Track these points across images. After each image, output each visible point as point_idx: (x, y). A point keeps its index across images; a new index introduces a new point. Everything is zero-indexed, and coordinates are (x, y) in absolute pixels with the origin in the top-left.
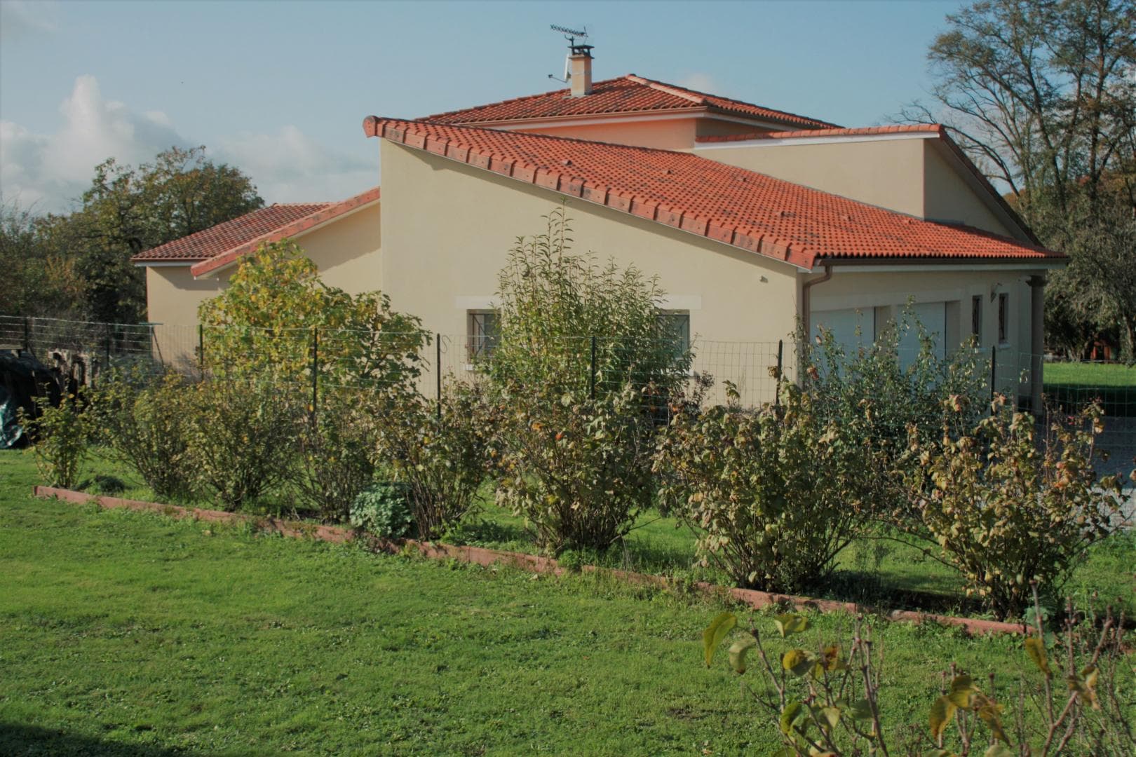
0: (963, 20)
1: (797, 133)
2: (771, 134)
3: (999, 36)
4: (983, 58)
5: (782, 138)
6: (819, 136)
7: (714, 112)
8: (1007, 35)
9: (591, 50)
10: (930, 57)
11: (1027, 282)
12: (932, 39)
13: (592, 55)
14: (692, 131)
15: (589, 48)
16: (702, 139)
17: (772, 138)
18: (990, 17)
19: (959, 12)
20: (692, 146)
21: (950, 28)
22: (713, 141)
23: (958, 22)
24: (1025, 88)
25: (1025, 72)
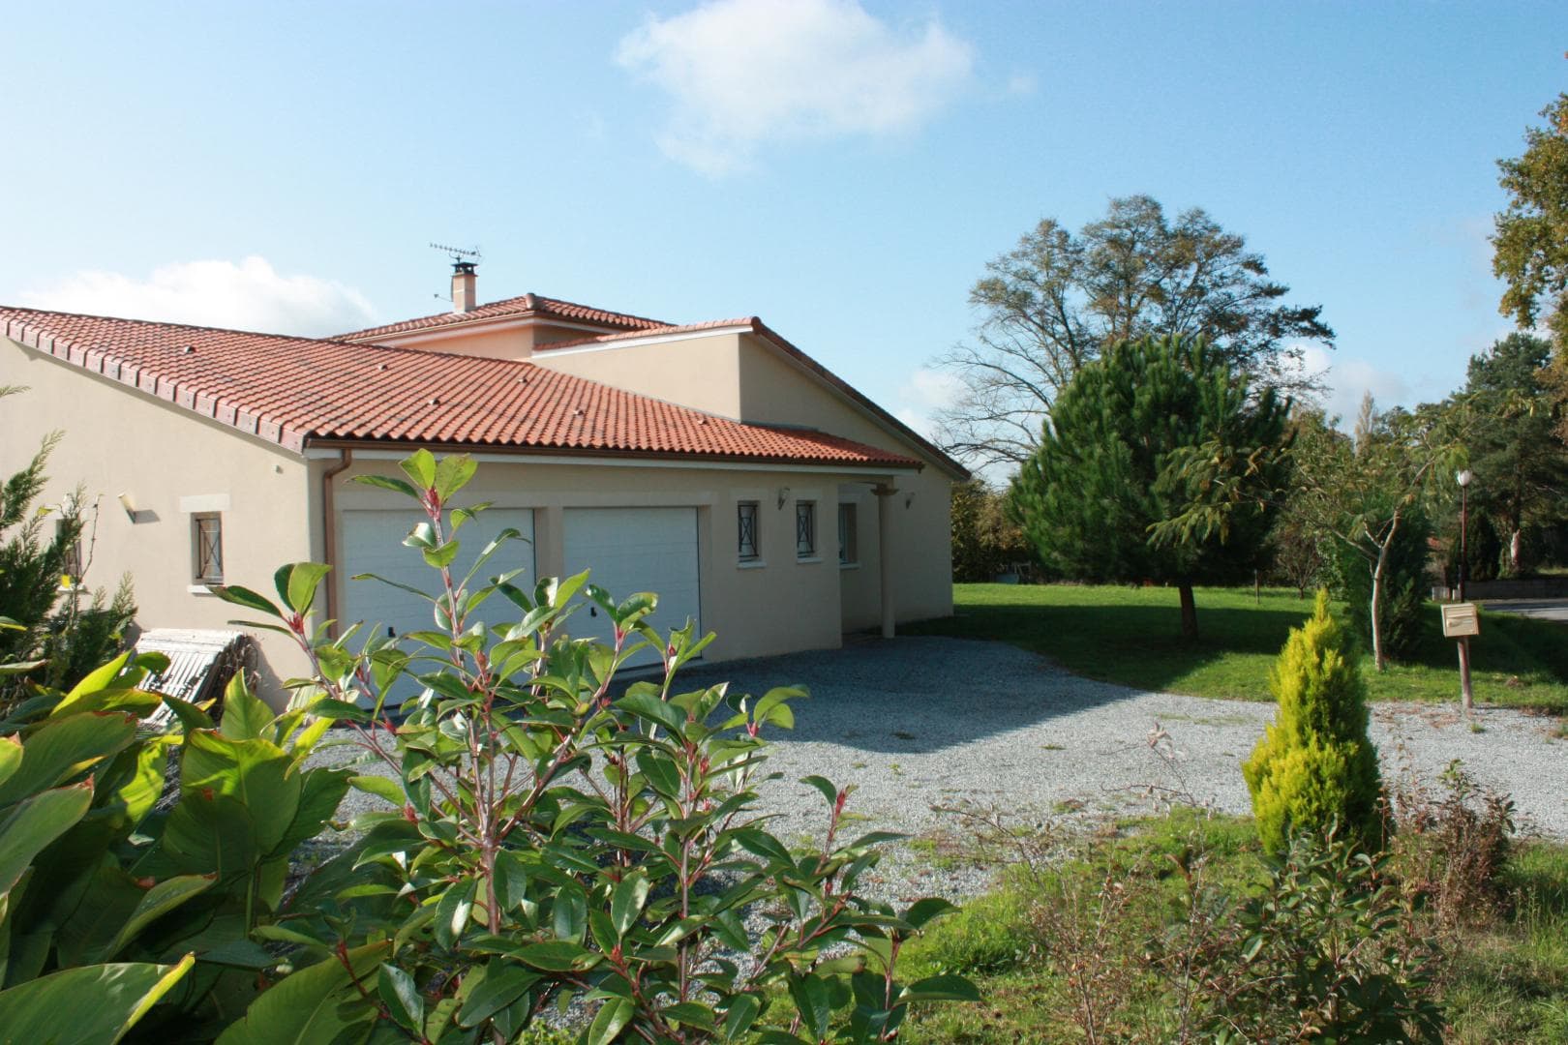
0: (1002, 267)
1: (622, 336)
2: (599, 338)
3: (1033, 280)
4: (1019, 303)
5: (608, 341)
6: (641, 337)
7: (549, 318)
8: (1041, 278)
9: (475, 268)
10: (972, 301)
11: (872, 490)
12: (973, 283)
13: (476, 272)
14: (529, 339)
15: (472, 265)
16: (539, 346)
17: (599, 342)
18: (1028, 264)
19: (997, 260)
20: (531, 355)
21: (988, 275)
22: (548, 349)
23: (997, 268)
24: (1060, 328)
25: (1059, 314)
